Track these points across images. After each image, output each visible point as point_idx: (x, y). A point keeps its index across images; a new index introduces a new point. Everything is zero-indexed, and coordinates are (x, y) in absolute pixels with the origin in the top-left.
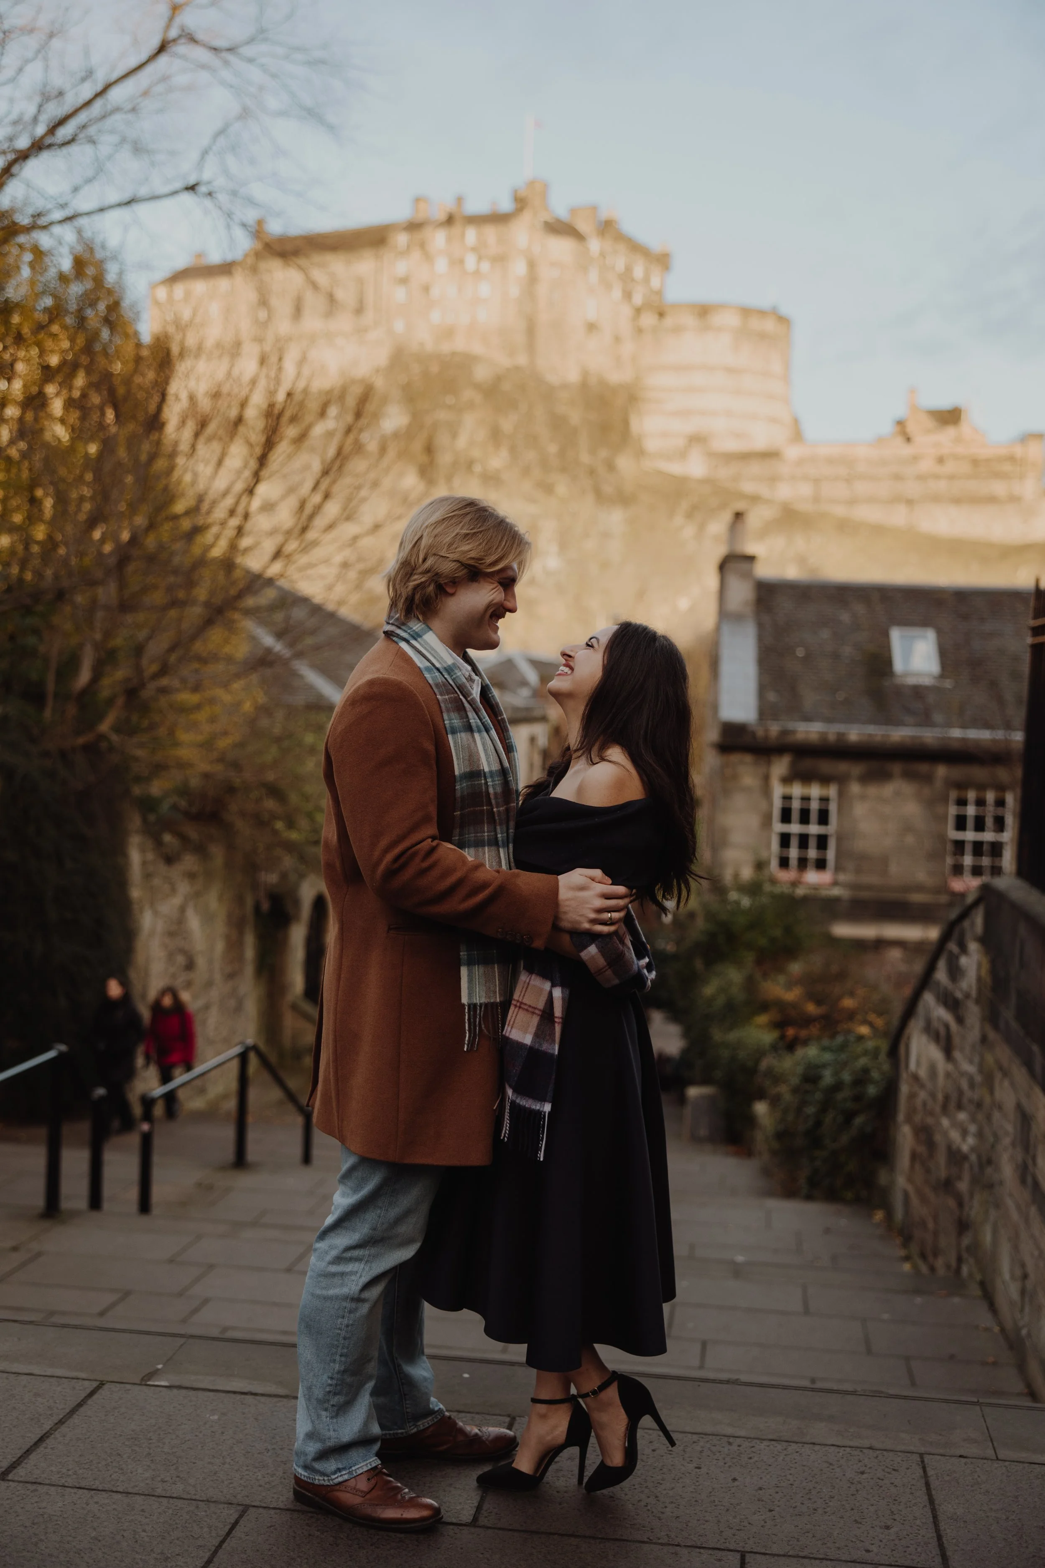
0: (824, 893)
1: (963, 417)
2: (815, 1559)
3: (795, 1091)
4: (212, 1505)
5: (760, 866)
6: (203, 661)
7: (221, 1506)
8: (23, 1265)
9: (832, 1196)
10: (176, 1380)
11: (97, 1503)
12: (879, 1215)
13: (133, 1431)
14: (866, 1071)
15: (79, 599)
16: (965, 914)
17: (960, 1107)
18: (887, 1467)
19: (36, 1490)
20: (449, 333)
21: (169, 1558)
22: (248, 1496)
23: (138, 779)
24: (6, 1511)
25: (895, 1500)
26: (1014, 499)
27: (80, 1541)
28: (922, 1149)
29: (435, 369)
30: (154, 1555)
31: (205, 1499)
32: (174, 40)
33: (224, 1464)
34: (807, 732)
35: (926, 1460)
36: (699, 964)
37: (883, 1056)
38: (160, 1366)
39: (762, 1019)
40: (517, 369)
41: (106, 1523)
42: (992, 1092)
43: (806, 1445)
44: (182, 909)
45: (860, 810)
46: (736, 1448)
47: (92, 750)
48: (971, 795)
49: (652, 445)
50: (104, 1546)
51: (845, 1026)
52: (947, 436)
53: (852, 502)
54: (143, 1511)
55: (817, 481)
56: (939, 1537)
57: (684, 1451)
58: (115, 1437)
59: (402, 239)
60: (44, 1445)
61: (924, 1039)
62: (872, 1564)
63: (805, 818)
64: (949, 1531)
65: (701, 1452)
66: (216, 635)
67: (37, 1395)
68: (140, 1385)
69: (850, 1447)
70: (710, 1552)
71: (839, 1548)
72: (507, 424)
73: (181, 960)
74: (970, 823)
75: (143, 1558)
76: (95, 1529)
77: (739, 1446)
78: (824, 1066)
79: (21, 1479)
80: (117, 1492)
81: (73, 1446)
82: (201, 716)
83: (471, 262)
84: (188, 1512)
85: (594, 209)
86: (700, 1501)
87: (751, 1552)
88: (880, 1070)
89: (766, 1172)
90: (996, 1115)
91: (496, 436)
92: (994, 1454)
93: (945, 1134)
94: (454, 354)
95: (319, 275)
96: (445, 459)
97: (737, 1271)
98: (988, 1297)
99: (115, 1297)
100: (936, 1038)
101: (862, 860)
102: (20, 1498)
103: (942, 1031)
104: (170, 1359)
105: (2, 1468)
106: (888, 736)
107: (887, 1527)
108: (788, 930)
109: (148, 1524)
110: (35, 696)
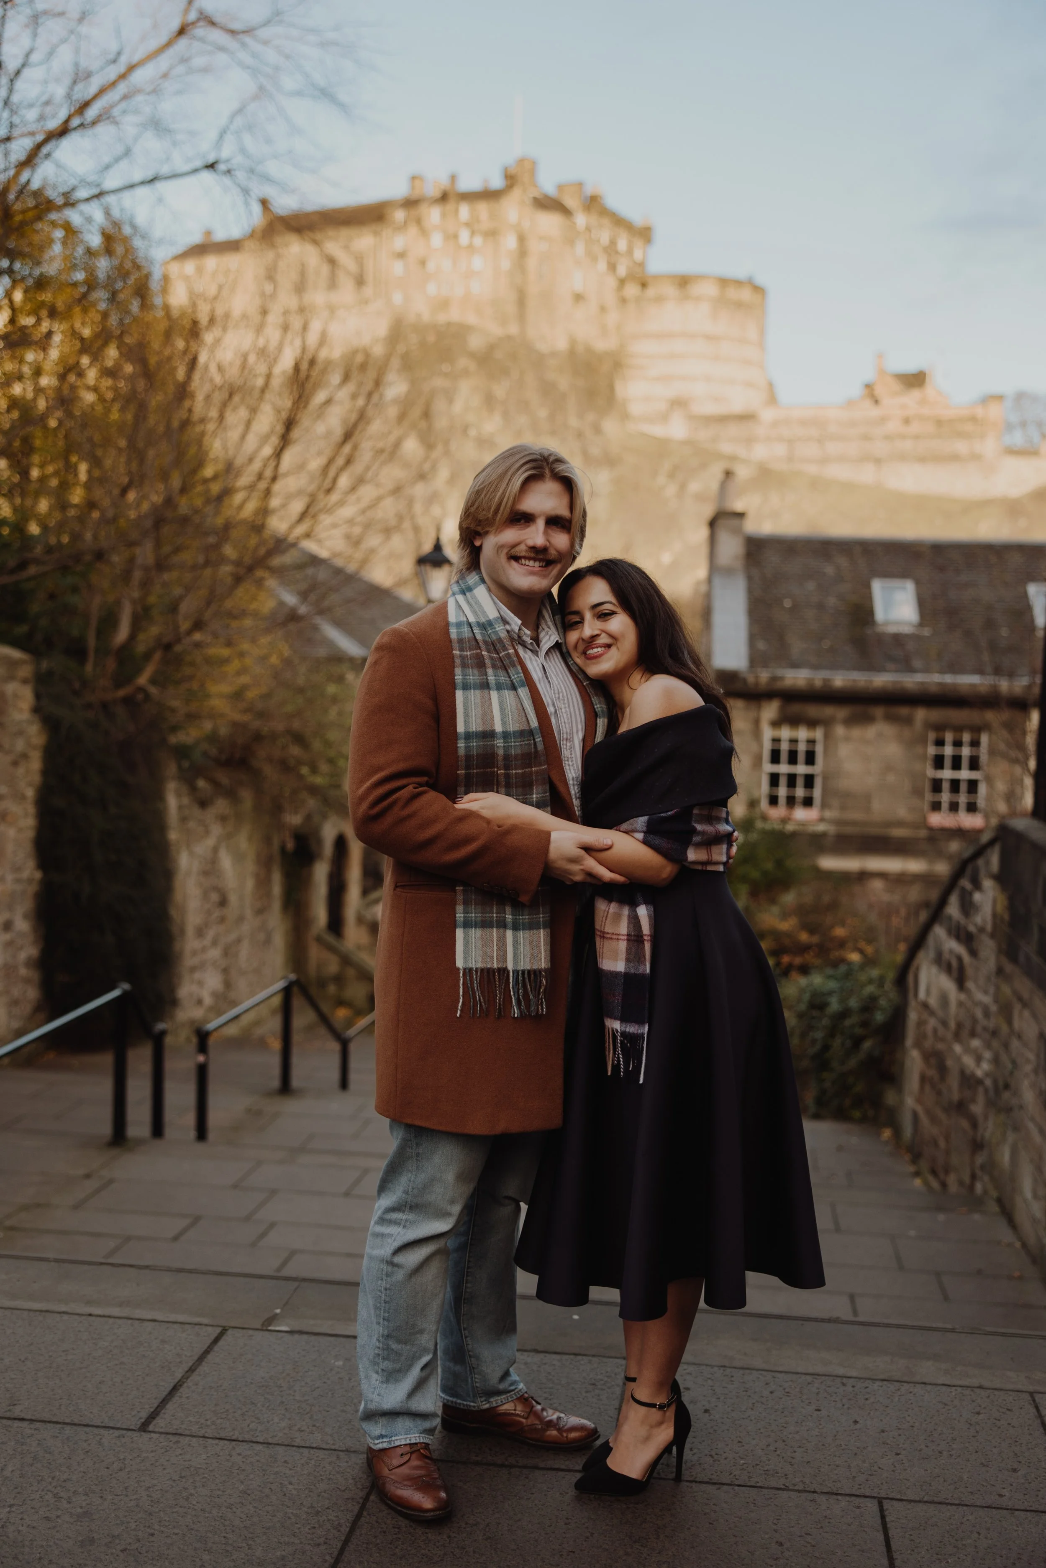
0: (812, 829)
1: (927, 380)
2: (952, 1504)
3: (801, 1016)
4: (352, 1455)
5: (752, 805)
6: (232, 615)
8: (98, 1191)
9: (842, 1116)
10: (297, 1325)
11: (239, 1454)
12: (887, 1133)
13: (263, 1378)
14: (873, 999)
15: (117, 559)
16: (981, 852)
17: (973, 1034)
18: (1001, 1407)
19: (178, 1442)
20: (444, 304)
21: (320, 1512)
23: (174, 729)
24: (152, 1464)
25: (1016, 1442)
26: (976, 457)
27: (230, 1495)
28: (932, 1073)
29: (431, 338)
30: (304, 1509)
31: (344, 1449)
32: (193, 23)
34: (795, 678)
35: (1036, 1399)
37: (888, 986)
38: (278, 1311)
40: (509, 338)
41: (252, 1476)
42: (1010, 1022)
43: (917, 1385)
44: (215, 850)
45: (844, 751)
46: (851, 1389)
47: (131, 702)
48: (949, 736)
49: (636, 409)
50: (254, 1500)
51: (837, 954)
52: (911, 399)
53: (824, 461)
54: (285, 1462)
55: (791, 442)
58: (246, 1385)
59: (399, 215)
60: (178, 1394)
61: (934, 970)
62: (1008, 1509)
63: (793, 758)
65: (818, 1394)
66: (245, 592)
67: (163, 1342)
68: (262, 1330)
69: (961, 1386)
70: (848, 1498)
71: (972, 1493)
72: (500, 390)
73: (215, 897)
74: (947, 762)
75: (295, 1512)
76: (242, 1482)
77: (853, 1387)
78: (830, 993)
79: (162, 1430)
80: (257, 1442)
81: (208, 1395)
82: (231, 668)
83: (464, 237)
84: (330, 1463)
85: (580, 185)
86: (827, 1445)
87: (887, 1498)
88: (888, 998)
90: (1015, 1043)
91: (489, 401)
93: (958, 1059)
94: (449, 324)
96: (441, 423)
98: (1008, 1214)
99: (184, 1223)
100: (948, 969)
101: (846, 798)
102: (163, 1450)
103: (954, 963)
104: (287, 1303)
105: (141, 1418)
106: (871, 681)
107: (1015, 1470)
108: (779, 863)
109: (293, 1476)
110: (78, 652)
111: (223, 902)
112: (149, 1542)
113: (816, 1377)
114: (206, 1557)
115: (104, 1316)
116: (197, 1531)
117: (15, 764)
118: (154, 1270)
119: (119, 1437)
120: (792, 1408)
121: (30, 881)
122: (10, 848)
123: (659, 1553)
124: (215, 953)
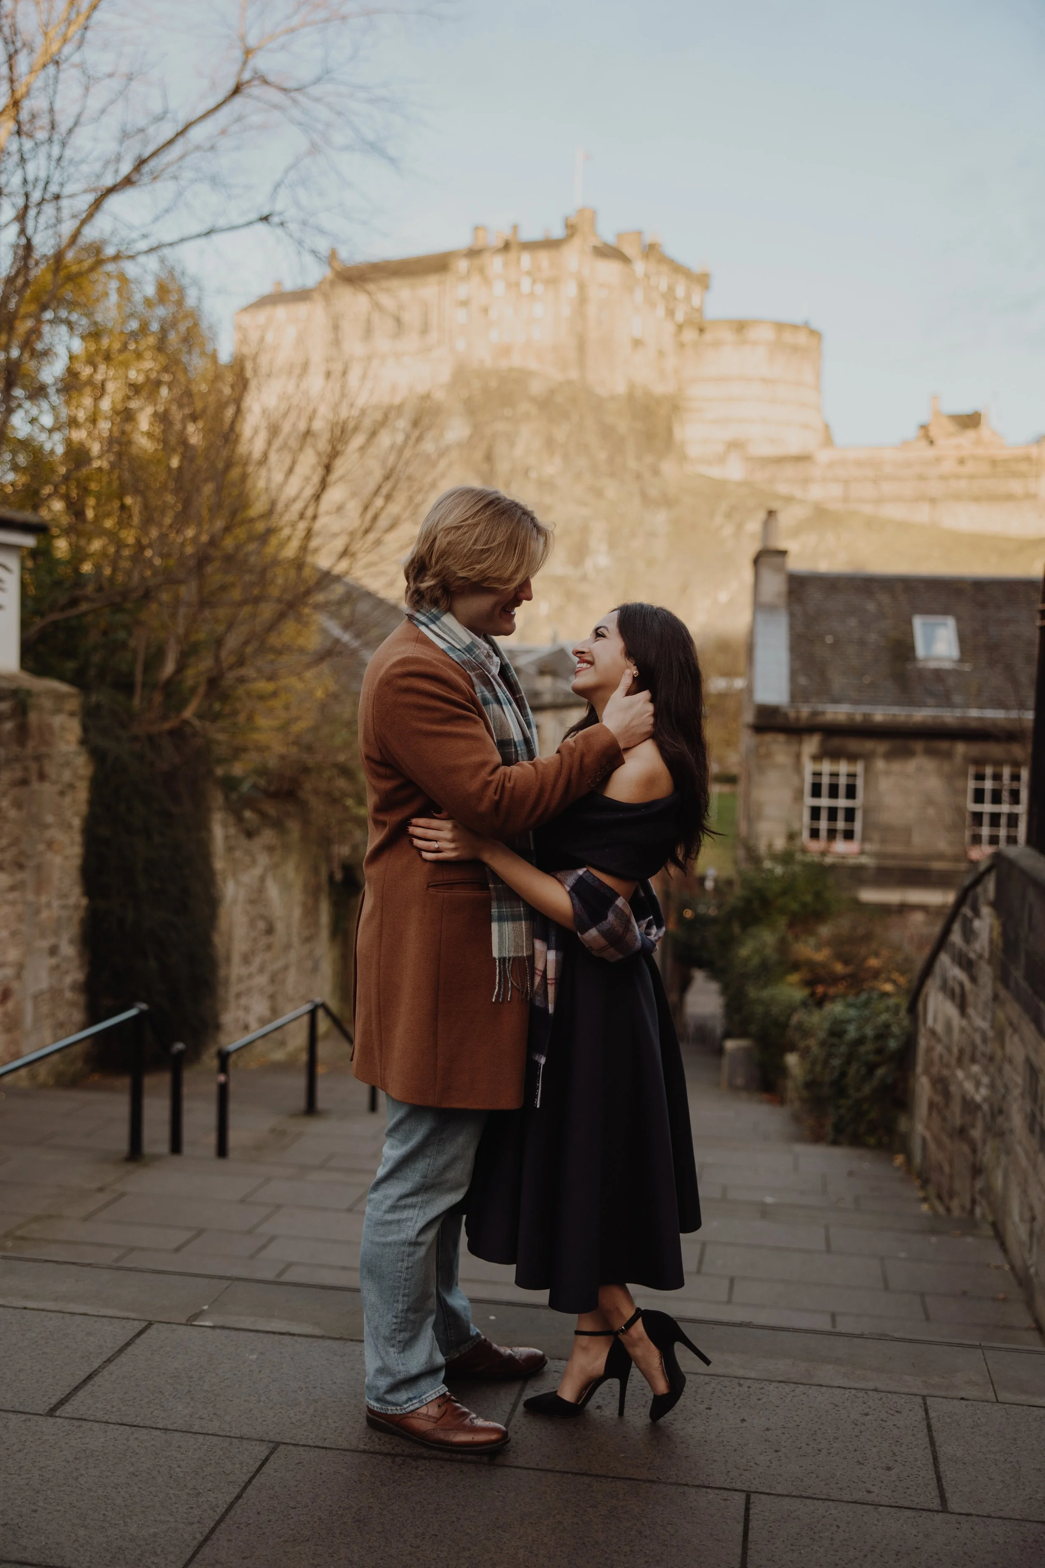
0: (851, 861)
1: (982, 421)
2: (818, 1499)
3: (822, 1044)
4: (245, 1442)
5: (792, 836)
6: (278, 652)
7: (254, 1443)
8: (108, 1204)
9: (856, 1141)
10: (220, 1320)
11: (136, 1439)
12: (899, 1159)
13: (176, 1369)
14: (887, 1026)
15: (165, 597)
16: (979, 880)
17: (973, 1060)
18: (890, 1409)
19: (80, 1426)
20: (506, 350)
21: (201, 1493)
22: (279, 1434)
23: (220, 761)
24: (51, 1446)
25: (898, 1442)
26: (1030, 497)
27: (118, 1476)
28: (938, 1099)
29: (493, 384)
30: (186, 1490)
31: (239, 1436)
32: (248, 82)
33: (259, 1402)
34: (835, 713)
35: (928, 1402)
36: (736, 929)
37: (903, 1013)
38: (206, 1307)
39: (794, 978)
40: (569, 382)
41: (143, 1459)
42: (1003, 1046)
43: (813, 1387)
44: (262, 879)
45: (885, 785)
46: (746, 1389)
47: (178, 734)
48: (989, 771)
49: (693, 451)
50: (140, 1481)
51: (870, 984)
52: (967, 438)
53: (879, 501)
54: (179, 1446)
55: (846, 482)
56: (939, 1479)
57: (696, 1391)
58: (158, 1376)
59: (462, 265)
60: (92, 1382)
61: (941, 996)
62: (873, 1505)
63: (834, 792)
64: (949, 1473)
65: (712, 1393)
66: (289, 628)
67: (89, 1334)
68: (186, 1325)
69: (855, 1389)
70: (717, 1491)
71: (841, 1489)
72: (561, 433)
73: (261, 925)
74: (988, 796)
75: (177, 1493)
76: (133, 1465)
77: (749, 1387)
78: (849, 1021)
79: (67, 1415)
80: (156, 1428)
81: (118, 1383)
82: (277, 703)
83: (526, 285)
84: (221, 1449)
85: (639, 233)
86: (709, 1442)
87: (756, 1492)
88: (900, 1024)
89: (796, 1118)
90: (1007, 1068)
91: (550, 443)
92: (994, 1396)
93: (960, 1085)
94: (511, 370)
95: (386, 300)
96: (502, 466)
97: (765, 1212)
98: (1000, 1237)
99: (188, 1235)
100: (952, 995)
101: (887, 831)
102: (65, 1433)
103: (957, 990)
104: (216, 1300)
105: (50, 1404)
106: (910, 716)
107: (889, 1469)
108: (818, 895)
109: (183, 1460)
110: (125, 685)
111: (270, 930)
112: (30, 1518)
113: (714, 1377)
114: (82, 1532)
115: (38, 1310)
116: (80, 1508)
117: (62, 793)
118: (96, 1267)
119: (25, 1421)
120: (684, 1406)
121: (77, 907)
122: (56, 875)
123: (520, 1538)
124: (262, 980)
